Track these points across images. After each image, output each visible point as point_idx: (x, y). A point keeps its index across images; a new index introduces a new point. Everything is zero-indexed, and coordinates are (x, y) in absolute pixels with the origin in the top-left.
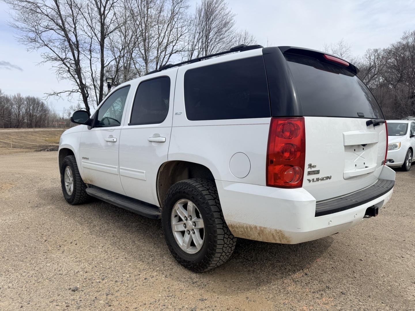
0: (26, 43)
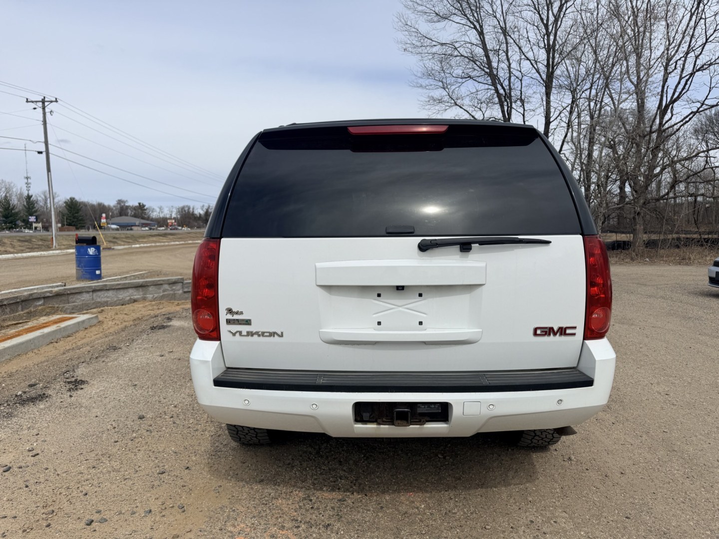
0: (427, 107)
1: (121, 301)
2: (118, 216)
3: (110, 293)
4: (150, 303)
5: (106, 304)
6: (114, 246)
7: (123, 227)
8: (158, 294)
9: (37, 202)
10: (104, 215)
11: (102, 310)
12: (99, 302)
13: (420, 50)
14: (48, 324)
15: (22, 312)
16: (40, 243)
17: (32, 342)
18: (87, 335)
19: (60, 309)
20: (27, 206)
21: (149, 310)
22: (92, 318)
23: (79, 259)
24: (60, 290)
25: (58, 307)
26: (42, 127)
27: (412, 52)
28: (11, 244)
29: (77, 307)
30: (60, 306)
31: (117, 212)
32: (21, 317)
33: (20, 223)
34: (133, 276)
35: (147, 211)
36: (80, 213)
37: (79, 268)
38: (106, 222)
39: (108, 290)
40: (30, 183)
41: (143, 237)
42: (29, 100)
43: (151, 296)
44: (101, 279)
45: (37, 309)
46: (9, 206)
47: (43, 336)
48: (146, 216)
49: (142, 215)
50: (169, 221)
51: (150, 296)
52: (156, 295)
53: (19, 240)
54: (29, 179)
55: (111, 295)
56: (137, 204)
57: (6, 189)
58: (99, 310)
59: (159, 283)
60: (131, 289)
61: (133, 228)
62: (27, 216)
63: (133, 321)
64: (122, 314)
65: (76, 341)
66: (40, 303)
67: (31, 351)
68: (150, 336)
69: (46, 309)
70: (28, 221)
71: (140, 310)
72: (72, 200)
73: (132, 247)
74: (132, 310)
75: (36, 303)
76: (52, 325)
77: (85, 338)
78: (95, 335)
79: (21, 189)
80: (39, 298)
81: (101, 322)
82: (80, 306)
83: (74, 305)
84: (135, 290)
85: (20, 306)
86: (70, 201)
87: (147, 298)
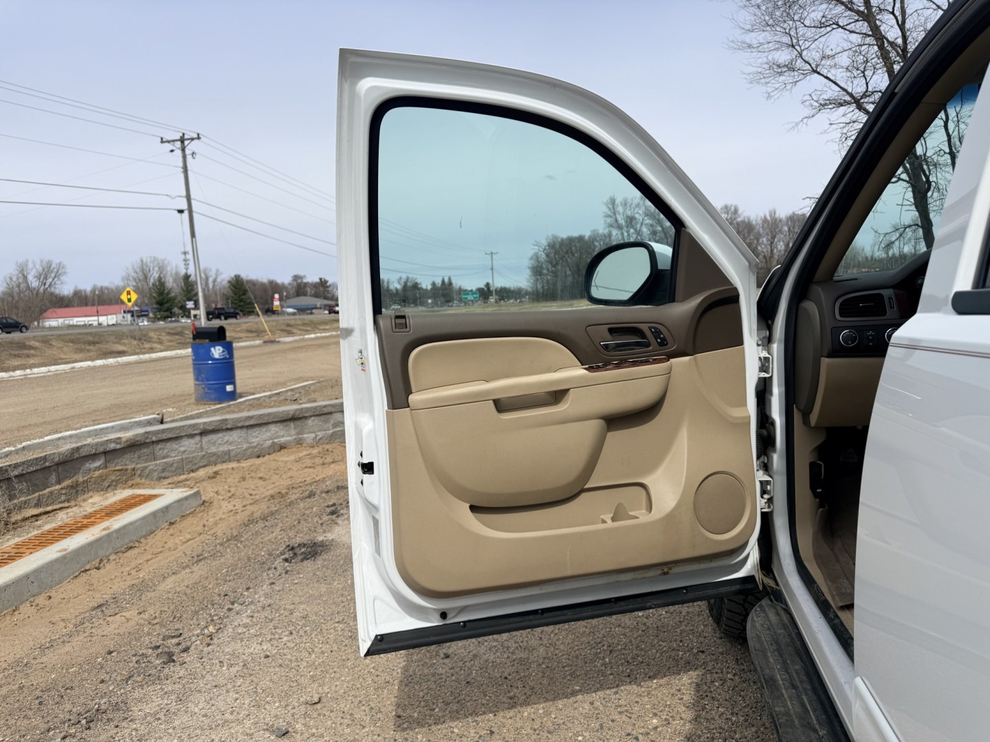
1: (256, 450)
2: (294, 297)
3: (235, 436)
4: (309, 451)
5: (227, 457)
6: (282, 337)
7: (302, 310)
8: (324, 432)
10: (277, 296)
11: (216, 473)
12: (214, 454)
14: (92, 520)
15: (58, 487)
17: (32, 578)
19: (139, 472)
20: (185, 288)
21: (306, 467)
22: (186, 498)
23: (197, 366)
25: (134, 469)
26: (182, 176)
28: (159, 338)
29: (172, 465)
30: (139, 466)
31: (293, 291)
32: (52, 498)
33: (176, 310)
34: (292, 390)
35: (330, 289)
38: (280, 305)
39: (231, 429)
41: (325, 323)
42: (164, 140)
43: (312, 436)
44: (235, 400)
45: (91, 477)
46: (164, 290)
48: (329, 295)
49: (324, 294)
51: (309, 437)
52: (320, 434)
53: (169, 334)
54: (187, 255)
55: (236, 439)
56: (318, 280)
57: (159, 268)
58: (210, 470)
59: (326, 410)
60: (274, 425)
61: (314, 311)
62: (185, 301)
63: (269, 500)
64: (255, 478)
65: (141, 561)
66: (97, 464)
67: (28, 602)
68: (278, 588)
69: (109, 475)
70: (186, 308)
71: (290, 469)
72: (238, 278)
73: (304, 338)
74: (274, 470)
75: (87, 465)
76: (99, 523)
77: (161, 552)
78: (184, 543)
79: (176, 267)
80: (95, 455)
81: (207, 504)
82: (175, 465)
83: (165, 463)
84: (281, 427)
85: (54, 474)
86: (234, 279)
87: (305, 440)
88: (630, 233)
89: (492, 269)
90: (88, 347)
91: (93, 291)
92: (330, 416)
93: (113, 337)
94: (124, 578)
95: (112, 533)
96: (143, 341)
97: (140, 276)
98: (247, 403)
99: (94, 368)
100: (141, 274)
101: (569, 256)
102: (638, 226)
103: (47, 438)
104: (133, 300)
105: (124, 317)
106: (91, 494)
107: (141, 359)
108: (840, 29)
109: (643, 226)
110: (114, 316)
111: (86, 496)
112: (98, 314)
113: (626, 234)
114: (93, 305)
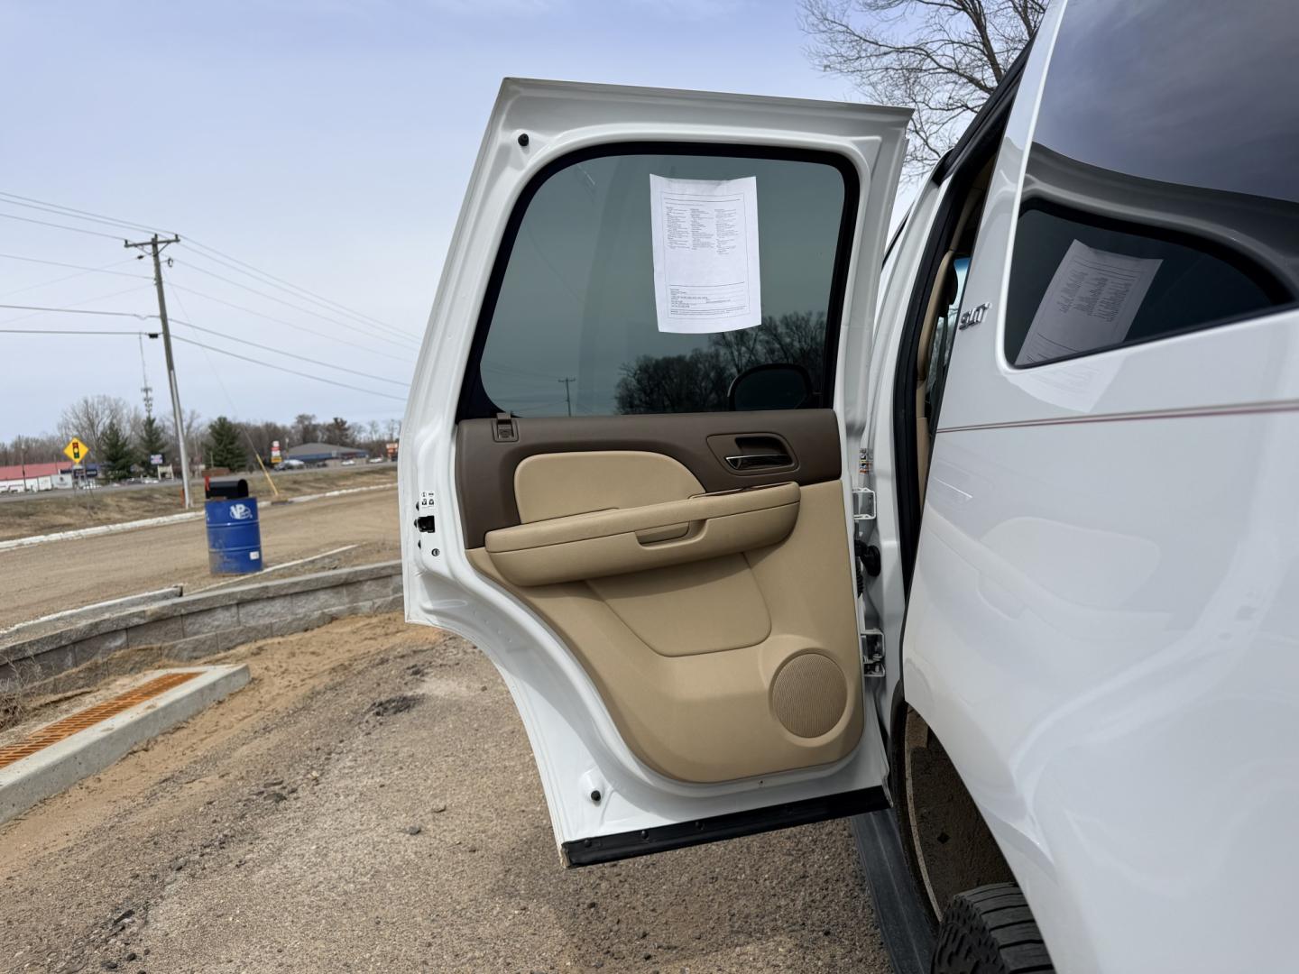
1: (302, 622)
2: (300, 444)
3: (277, 606)
4: (367, 621)
5: (269, 631)
6: (293, 496)
7: (310, 461)
8: (383, 599)
9: (163, 430)
10: (276, 444)
11: (260, 649)
12: (254, 629)
13: (857, 64)
14: (129, 700)
15: (75, 670)
16: (168, 500)
17: (79, 759)
18: (223, 722)
19: (166, 652)
20: (147, 438)
21: (366, 639)
22: (234, 674)
23: (212, 530)
24: (164, 607)
25: (160, 648)
26: (155, 290)
27: (841, 71)
28: (118, 506)
29: (204, 643)
30: (166, 644)
31: (299, 437)
32: (71, 682)
33: (136, 468)
34: (328, 557)
35: (349, 432)
36: (237, 443)
37: (214, 550)
38: (281, 456)
39: (273, 598)
40: (151, 399)
41: (346, 477)
42: (129, 243)
43: (369, 604)
44: (262, 570)
45: (112, 659)
46: (118, 441)
47: (111, 739)
48: (348, 441)
49: (340, 439)
50: (388, 446)
51: (365, 605)
52: (379, 602)
53: (132, 499)
54: (149, 393)
55: (279, 609)
56: (332, 421)
57: (112, 411)
58: (253, 646)
59: (384, 573)
60: (322, 592)
61: (327, 462)
62: (148, 455)
63: (330, 673)
64: (306, 653)
65: (195, 741)
66: (119, 642)
67: (77, 785)
68: (375, 737)
69: (133, 655)
70: (150, 464)
71: (346, 642)
72: (222, 421)
73: (325, 497)
74: (328, 643)
75: (107, 644)
76: (139, 703)
77: (216, 731)
78: (240, 720)
79: (136, 409)
80: (115, 631)
81: (256, 682)
82: (208, 643)
83: (197, 640)
84: (332, 594)
85: (70, 654)
86: (218, 423)
87: (360, 609)
88: (742, 352)
89: (568, 400)
90: (19, 521)
91: (17, 445)
92: (389, 580)
93: (54, 506)
94: (179, 758)
95: (158, 711)
96: (96, 510)
97: (83, 424)
98: (276, 573)
99: (50, 543)
100: (85, 419)
101: (666, 383)
102: (751, 343)
103: (43, 619)
104: (82, 455)
105: (62, 479)
106: (112, 678)
107: (111, 530)
108: (969, 111)
109: (757, 343)
110: (48, 478)
111: (107, 680)
112: (24, 476)
113: (736, 353)
114: (16, 464)
